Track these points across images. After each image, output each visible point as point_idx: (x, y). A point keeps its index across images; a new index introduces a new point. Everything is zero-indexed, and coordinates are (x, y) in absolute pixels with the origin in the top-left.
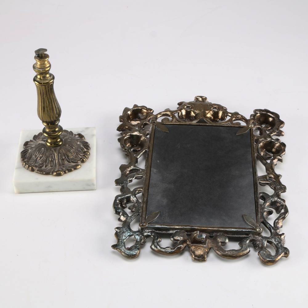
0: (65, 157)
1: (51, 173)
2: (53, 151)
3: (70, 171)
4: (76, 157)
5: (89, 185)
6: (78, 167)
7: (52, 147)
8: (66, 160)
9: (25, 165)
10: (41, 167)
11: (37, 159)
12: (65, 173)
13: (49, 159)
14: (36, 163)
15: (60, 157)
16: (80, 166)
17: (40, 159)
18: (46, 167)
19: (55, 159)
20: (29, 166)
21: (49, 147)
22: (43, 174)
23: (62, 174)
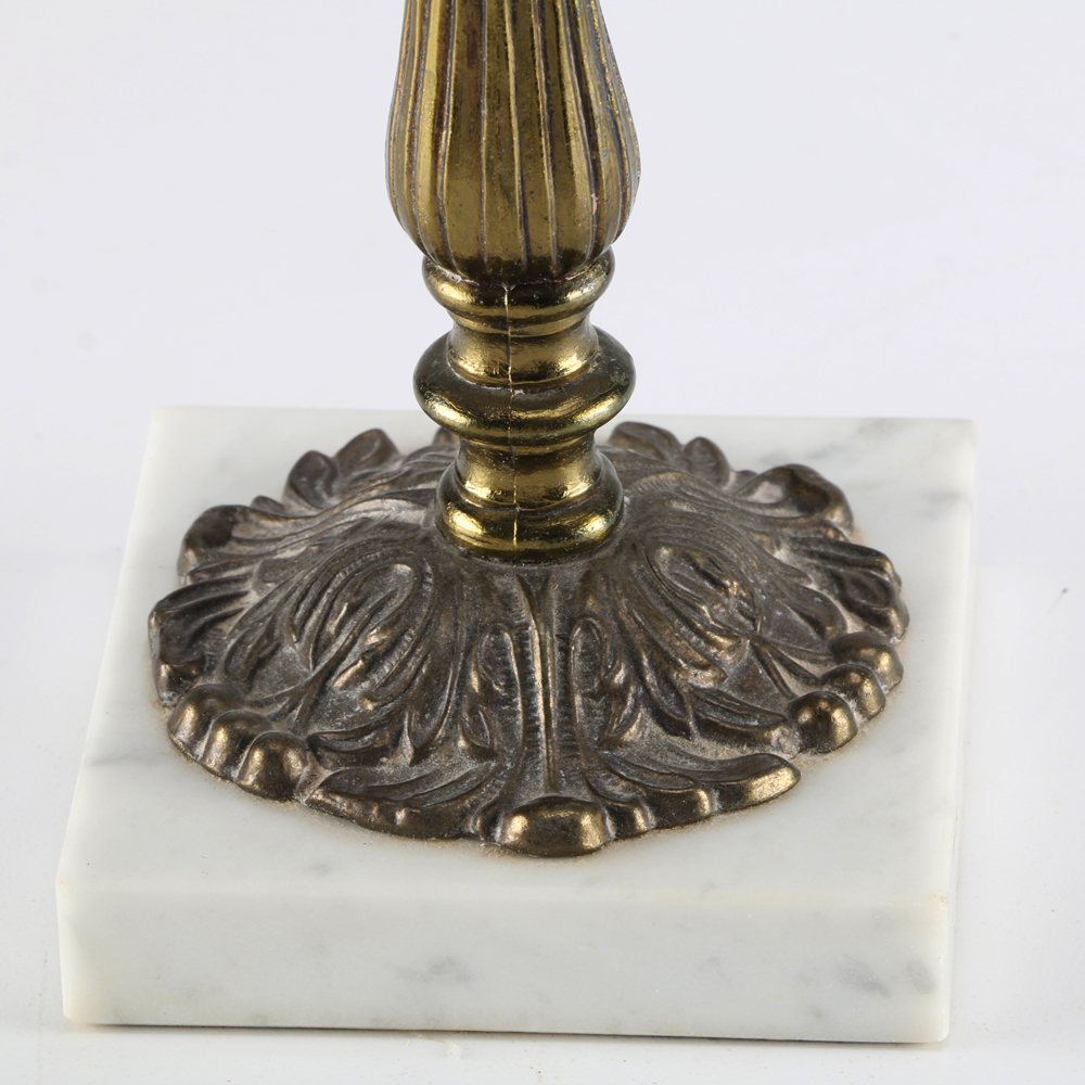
0: (637, 673)
1: (474, 825)
2: (506, 601)
3: (676, 812)
4: (747, 682)
5: (874, 986)
6: (764, 786)
7: (507, 557)
8: (646, 698)
9: (201, 729)
10: (371, 756)
11: (330, 672)
12: (626, 830)
13: (463, 678)
14: (313, 711)
15: (577, 664)
16: (784, 778)
17: (362, 675)
18: (420, 755)
19: (527, 684)
20: (239, 744)
21: (472, 552)
22: (387, 827)
23: (592, 838)
